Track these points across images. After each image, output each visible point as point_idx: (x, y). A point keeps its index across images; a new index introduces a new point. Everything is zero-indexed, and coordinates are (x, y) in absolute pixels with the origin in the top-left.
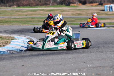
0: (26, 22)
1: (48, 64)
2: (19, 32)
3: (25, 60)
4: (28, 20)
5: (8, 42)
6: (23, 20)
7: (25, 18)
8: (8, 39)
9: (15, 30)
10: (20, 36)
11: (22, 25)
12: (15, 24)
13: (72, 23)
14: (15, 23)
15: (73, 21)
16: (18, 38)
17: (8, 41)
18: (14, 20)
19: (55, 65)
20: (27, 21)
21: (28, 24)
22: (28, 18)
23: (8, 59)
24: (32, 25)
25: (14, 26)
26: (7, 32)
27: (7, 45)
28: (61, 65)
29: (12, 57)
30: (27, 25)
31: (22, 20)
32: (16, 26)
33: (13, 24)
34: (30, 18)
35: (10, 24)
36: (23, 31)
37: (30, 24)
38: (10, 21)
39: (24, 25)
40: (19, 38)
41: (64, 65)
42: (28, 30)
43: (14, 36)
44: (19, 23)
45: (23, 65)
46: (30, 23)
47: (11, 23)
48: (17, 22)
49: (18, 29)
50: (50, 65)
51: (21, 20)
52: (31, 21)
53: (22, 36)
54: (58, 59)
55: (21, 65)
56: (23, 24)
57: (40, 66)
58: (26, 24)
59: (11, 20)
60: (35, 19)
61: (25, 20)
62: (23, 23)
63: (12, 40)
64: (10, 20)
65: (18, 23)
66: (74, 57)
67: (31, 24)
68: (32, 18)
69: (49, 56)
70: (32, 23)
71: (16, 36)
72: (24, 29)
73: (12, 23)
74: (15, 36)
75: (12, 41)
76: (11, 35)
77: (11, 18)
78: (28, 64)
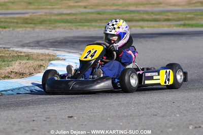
0: (85, 21)
1: (126, 114)
2: (68, 44)
3: (76, 105)
4: (90, 17)
5: (41, 66)
6: (79, 17)
7: (82, 14)
8: (42, 60)
9: (58, 39)
10: (70, 52)
11: (74, 30)
12: (59, 27)
13: (187, 22)
14: (60, 25)
15: (190, 19)
16: (64, 58)
17: (41, 63)
18: (58, 18)
19: (142, 115)
20: (87, 21)
21: (89, 25)
22: (88, 13)
23: (39, 104)
24: (96, 29)
25: (57, 30)
26: (41, 43)
27: (39, 72)
28: (156, 115)
29: (49, 98)
30: (85, 28)
31: (76, 18)
32: (63, 30)
33: (55, 27)
34: (92, 13)
35: (50, 27)
36: (77, 42)
37: (92, 26)
38: (50, 21)
39: (80, 30)
40: (67, 57)
41: (163, 116)
42: (89, 39)
43: (55, 52)
44: (70, 24)
45: (71, 117)
46: (93, 24)
47: (50, 24)
48: (65, 22)
49: (65, 38)
50: (131, 115)
51: (73, 17)
52: (96, 21)
53: (73, 53)
54: (150, 103)
55: (67, 116)
56: (78, 27)
57: (109, 119)
58: (85, 26)
59: (53, 18)
60: (105, 16)
61: (84, 17)
62: (77, 24)
63: (50, 60)
64: (48, 17)
65: (66, 24)
66: (188, 99)
67: (96, 27)
68: (99, 13)
69: (130, 96)
70: (97, 24)
71: (60, 53)
72: (79, 37)
73: (54, 25)
74: (58, 53)
75: (51, 64)
76: (50, 51)
77: (51, 14)
78: (83, 113)
